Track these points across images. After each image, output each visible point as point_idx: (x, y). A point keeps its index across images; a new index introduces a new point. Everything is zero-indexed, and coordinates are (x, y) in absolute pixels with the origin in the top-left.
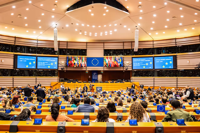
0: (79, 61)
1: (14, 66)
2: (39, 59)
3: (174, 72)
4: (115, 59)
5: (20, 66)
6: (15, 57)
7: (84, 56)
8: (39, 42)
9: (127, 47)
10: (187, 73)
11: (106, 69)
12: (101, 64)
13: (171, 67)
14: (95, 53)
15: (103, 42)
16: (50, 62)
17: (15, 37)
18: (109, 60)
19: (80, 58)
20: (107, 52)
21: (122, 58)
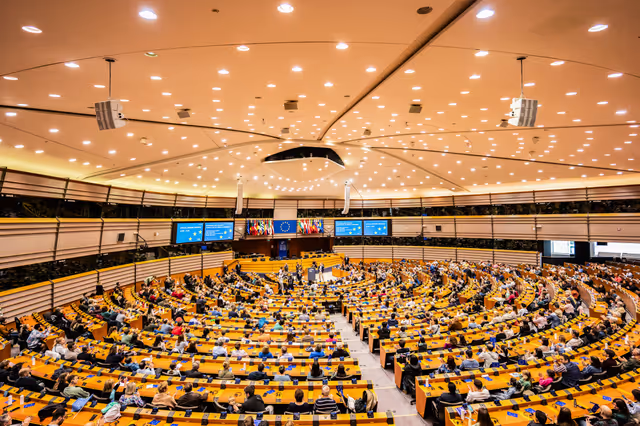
0: (264, 227)
1: (172, 240)
2: (208, 226)
3: (389, 240)
4: (313, 223)
5: (180, 240)
6: (174, 226)
7: (271, 219)
8: (209, 200)
9: (329, 206)
11: (299, 236)
12: (293, 230)
13: (385, 234)
14: (285, 214)
15: (297, 199)
16: (222, 230)
17: (176, 195)
18: (305, 224)
19: (267, 223)
20: (301, 212)
21: (322, 221)
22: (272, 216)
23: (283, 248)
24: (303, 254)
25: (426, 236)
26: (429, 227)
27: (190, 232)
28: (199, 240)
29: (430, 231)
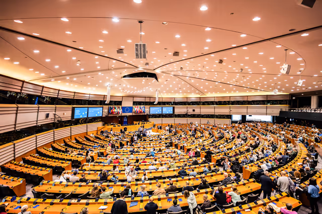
0: (117, 110)
1: (72, 117)
2: (90, 109)
3: (173, 116)
4: (140, 108)
5: (76, 117)
7: (120, 106)
8: (91, 96)
9: (147, 100)
11: (134, 114)
12: (131, 111)
14: (127, 104)
17: (75, 93)
18: (136, 109)
19: (119, 108)
20: (135, 103)
21: (144, 107)
22: (121, 105)
23: (125, 120)
24: (135, 122)
25: (189, 114)
26: (190, 110)
28: (86, 116)
29: (190, 111)
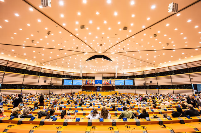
1: (62, 84)
3: (134, 87)
4: (107, 81)
5: (65, 84)
6: (63, 80)
8: (74, 74)
10: (139, 87)
11: (103, 85)
12: (101, 83)
15: (102, 73)
16: (78, 82)
19: (92, 81)
20: (104, 78)
21: (110, 81)
22: (94, 79)
24: (105, 91)
27: (68, 82)
28: (71, 85)
29: (148, 83)
